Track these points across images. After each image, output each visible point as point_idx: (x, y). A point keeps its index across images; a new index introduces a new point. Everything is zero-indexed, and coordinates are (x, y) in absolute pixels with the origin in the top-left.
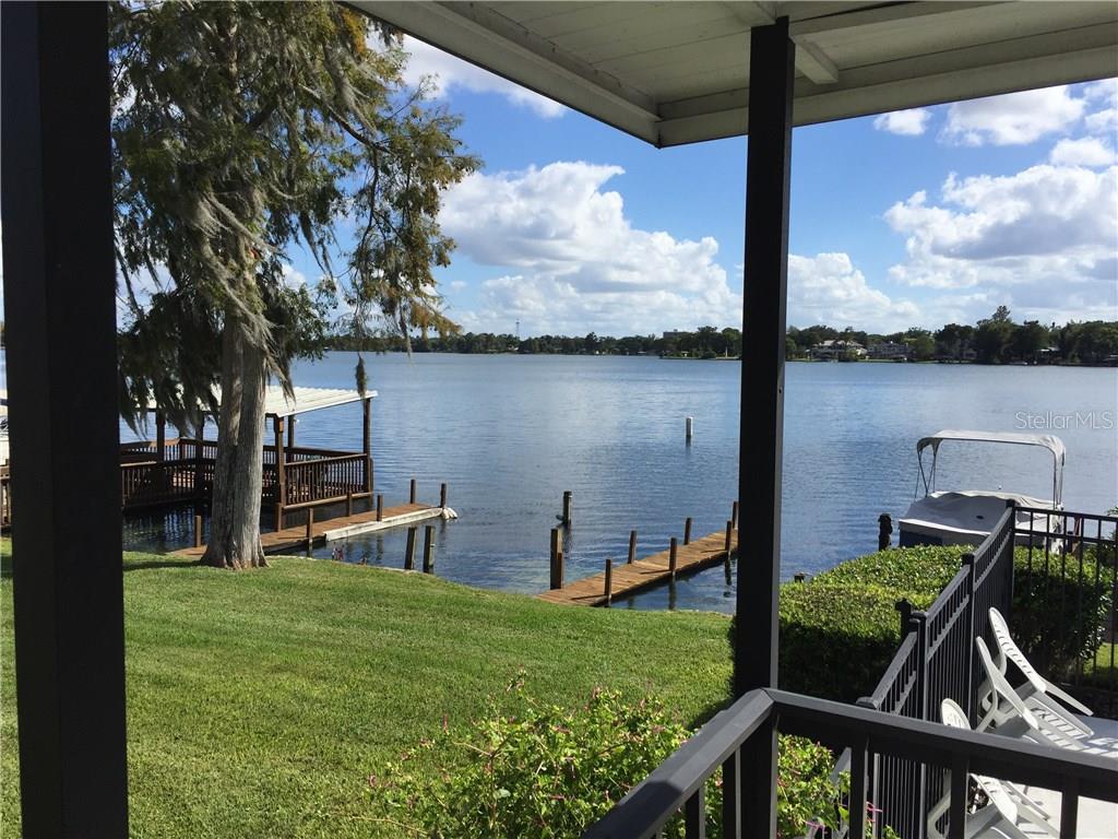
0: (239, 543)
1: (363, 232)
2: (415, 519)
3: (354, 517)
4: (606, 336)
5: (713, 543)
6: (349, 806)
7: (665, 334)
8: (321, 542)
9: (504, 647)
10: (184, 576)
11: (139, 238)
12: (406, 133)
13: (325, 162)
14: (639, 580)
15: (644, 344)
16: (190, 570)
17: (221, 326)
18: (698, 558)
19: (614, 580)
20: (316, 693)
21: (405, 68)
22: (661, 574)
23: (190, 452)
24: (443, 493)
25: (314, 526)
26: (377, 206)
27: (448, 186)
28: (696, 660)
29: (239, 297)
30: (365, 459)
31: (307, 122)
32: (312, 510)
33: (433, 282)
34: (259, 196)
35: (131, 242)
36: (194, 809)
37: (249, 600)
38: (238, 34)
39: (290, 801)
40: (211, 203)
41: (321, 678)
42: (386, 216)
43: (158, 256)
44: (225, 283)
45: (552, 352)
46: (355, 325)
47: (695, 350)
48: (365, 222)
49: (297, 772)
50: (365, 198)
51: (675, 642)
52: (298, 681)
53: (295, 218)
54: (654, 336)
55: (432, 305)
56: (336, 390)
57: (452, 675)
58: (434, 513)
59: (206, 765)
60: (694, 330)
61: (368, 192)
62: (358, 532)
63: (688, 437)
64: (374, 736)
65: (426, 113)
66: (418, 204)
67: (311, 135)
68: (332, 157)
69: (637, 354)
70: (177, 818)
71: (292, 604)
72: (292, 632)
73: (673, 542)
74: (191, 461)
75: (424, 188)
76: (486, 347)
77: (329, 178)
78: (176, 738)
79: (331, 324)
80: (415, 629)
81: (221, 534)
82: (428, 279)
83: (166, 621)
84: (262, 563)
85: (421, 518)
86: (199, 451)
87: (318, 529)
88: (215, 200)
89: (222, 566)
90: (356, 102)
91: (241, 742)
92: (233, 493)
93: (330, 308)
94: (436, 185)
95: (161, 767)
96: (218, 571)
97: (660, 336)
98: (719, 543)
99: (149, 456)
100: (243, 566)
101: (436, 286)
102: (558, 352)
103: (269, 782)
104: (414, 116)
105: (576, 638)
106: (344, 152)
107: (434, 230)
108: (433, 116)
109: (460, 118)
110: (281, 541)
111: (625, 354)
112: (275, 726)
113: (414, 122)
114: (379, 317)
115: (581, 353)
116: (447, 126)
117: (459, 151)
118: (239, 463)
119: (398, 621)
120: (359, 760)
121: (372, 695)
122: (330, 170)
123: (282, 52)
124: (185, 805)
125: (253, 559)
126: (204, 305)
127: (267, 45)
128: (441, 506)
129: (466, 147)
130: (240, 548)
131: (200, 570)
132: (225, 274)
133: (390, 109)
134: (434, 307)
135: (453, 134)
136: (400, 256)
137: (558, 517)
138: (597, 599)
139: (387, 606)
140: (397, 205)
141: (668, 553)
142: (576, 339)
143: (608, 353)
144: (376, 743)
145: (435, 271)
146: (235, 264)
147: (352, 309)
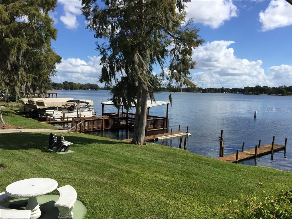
0: (140, 139)
1: (172, 61)
2: (180, 135)
3: (165, 134)
4: (227, 88)
5: (268, 148)
6: (181, 210)
7: (245, 87)
8: (157, 140)
9: (212, 172)
10: (128, 146)
11: (119, 63)
12: (184, 34)
13: (163, 43)
14: (246, 157)
15: (238, 90)
16: (129, 145)
17: (137, 85)
18: (263, 151)
19: (239, 156)
20: (166, 179)
21: (186, 17)
22: (252, 155)
23: (125, 116)
24: (187, 129)
25: (156, 136)
26: (176, 53)
27: (195, 48)
28: (271, 181)
29: (142, 78)
30: (167, 119)
31: (159, 33)
32: (155, 132)
33: (189, 73)
34: (148, 52)
35: (117, 65)
36: (142, 206)
37: (144, 153)
38: (144, 12)
39: (165, 207)
40: (137, 54)
41: (166, 175)
42: (178, 56)
43: (123, 68)
44: (139, 74)
45: (211, 92)
46: (169, 85)
47: (254, 92)
48: (172, 58)
49: (165, 199)
50: (173, 52)
51: (263, 176)
52: (161, 175)
53: (155, 57)
54: (241, 88)
55: (189, 79)
56: (160, 101)
57: (201, 178)
58: (185, 134)
59: (143, 195)
60: (254, 86)
61: (174, 50)
62: (166, 138)
63: (255, 117)
64: (183, 193)
65: (190, 29)
66: (186, 53)
67: (160, 36)
68: (165, 41)
69: (236, 93)
70: (138, 207)
71: (155, 155)
72: (156, 163)
73: (256, 146)
74: (125, 118)
75: (189, 49)
76: (193, 91)
77: (164, 47)
78: (134, 187)
79: (163, 84)
80: (187, 164)
81: (136, 136)
82: (188, 73)
83: (125, 157)
84: (145, 144)
85: (182, 135)
86: (127, 116)
87: (157, 136)
88: (138, 54)
89: (136, 144)
90: (172, 27)
91: (150, 190)
92: (139, 127)
93: (163, 80)
94: (192, 47)
95: (132, 194)
96: (135, 145)
97: (243, 88)
98: (269, 148)
99: (116, 116)
100: (141, 145)
101: (190, 74)
102: (213, 92)
103: (159, 201)
104: (187, 30)
105: (233, 172)
106: (168, 40)
107: (190, 60)
108: (192, 29)
109: (199, 29)
110: (148, 139)
111: (232, 93)
112: (158, 186)
113: (187, 31)
114: (175, 83)
115: (220, 93)
116: (196, 32)
117: (199, 38)
118: (140, 119)
119: (182, 162)
120: (181, 198)
121: (181, 181)
122: (164, 45)
123: (155, 15)
124: (139, 204)
125: (143, 143)
126: (133, 80)
127: (151, 14)
128: (187, 132)
129: (201, 37)
130: (140, 140)
131: (131, 145)
132: (139, 72)
133: (181, 28)
134: (190, 80)
135: (197, 34)
136: (181, 66)
137: (219, 137)
138: (234, 161)
139: (179, 158)
140: (181, 53)
141: (254, 149)
142: (219, 89)
143: (228, 93)
144: (184, 194)
145: (190, 70)
146: (142, 69)
147: (168, 81)
